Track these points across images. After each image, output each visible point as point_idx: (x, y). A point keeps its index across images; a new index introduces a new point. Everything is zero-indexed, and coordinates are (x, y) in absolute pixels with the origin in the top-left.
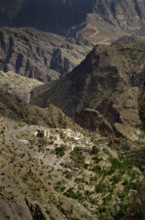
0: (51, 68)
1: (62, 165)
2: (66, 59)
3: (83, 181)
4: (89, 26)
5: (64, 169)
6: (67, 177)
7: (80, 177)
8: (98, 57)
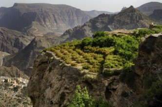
0: (14, 47)
1: (16, 96)
2: (21, 43)
3: (27, 103)
4: (33, 27)
5: (18, 98)
6: (19, 102)
7: (26, 101)
8: (36, 42)
